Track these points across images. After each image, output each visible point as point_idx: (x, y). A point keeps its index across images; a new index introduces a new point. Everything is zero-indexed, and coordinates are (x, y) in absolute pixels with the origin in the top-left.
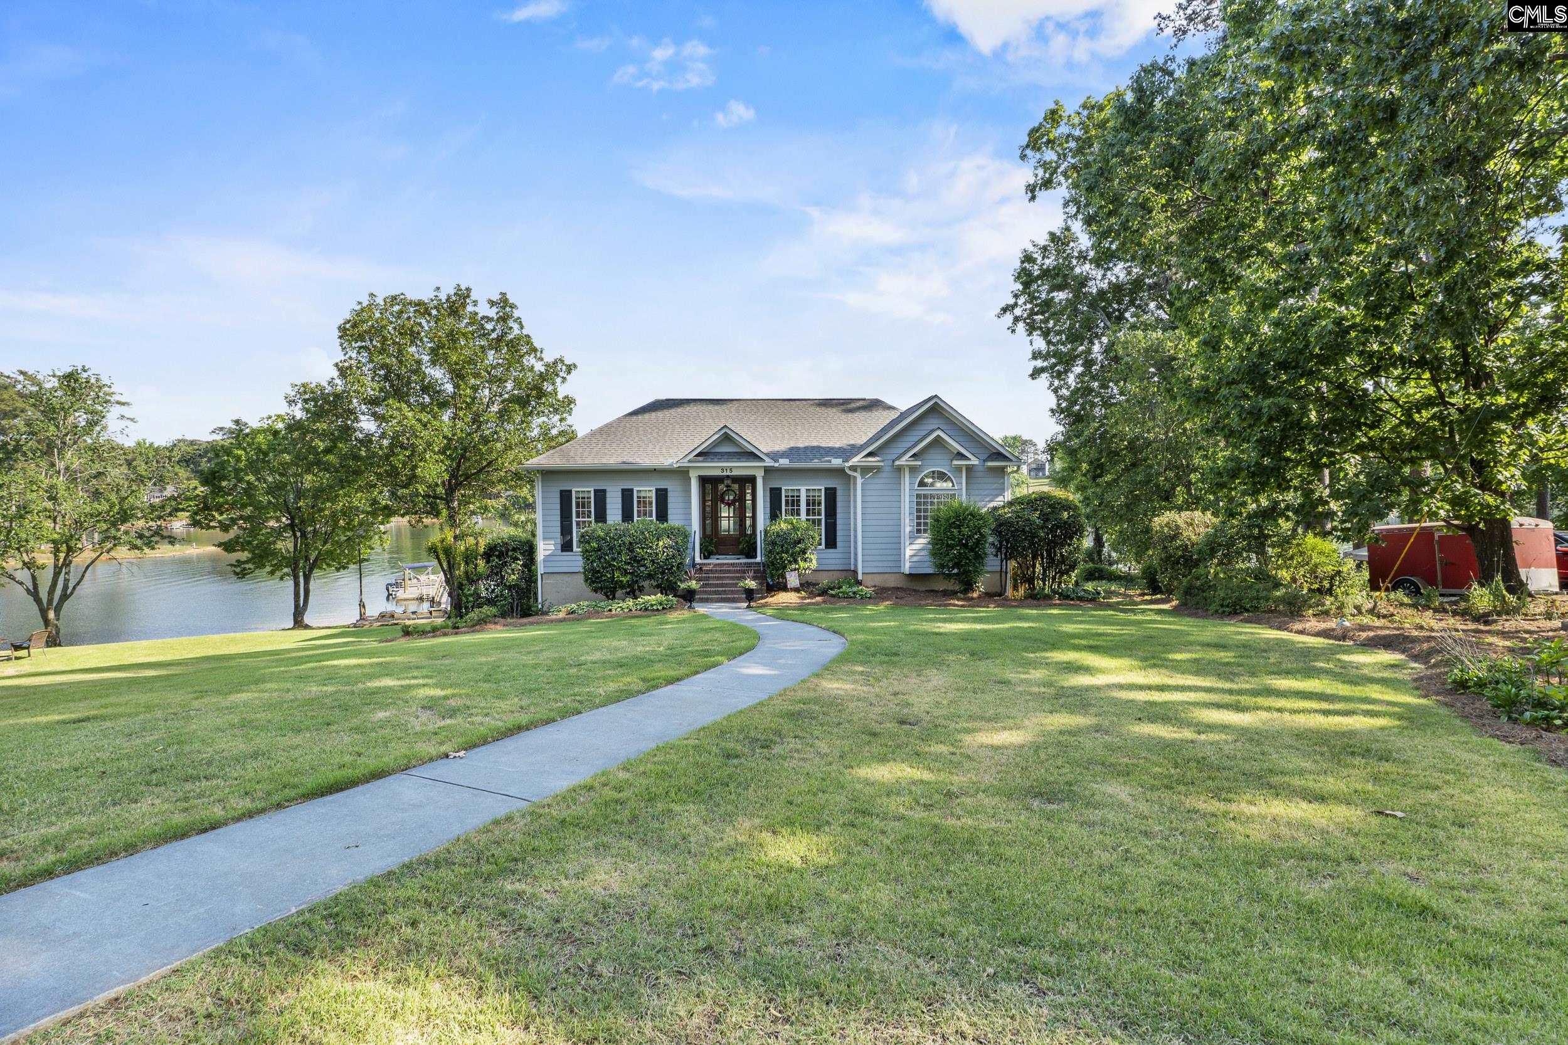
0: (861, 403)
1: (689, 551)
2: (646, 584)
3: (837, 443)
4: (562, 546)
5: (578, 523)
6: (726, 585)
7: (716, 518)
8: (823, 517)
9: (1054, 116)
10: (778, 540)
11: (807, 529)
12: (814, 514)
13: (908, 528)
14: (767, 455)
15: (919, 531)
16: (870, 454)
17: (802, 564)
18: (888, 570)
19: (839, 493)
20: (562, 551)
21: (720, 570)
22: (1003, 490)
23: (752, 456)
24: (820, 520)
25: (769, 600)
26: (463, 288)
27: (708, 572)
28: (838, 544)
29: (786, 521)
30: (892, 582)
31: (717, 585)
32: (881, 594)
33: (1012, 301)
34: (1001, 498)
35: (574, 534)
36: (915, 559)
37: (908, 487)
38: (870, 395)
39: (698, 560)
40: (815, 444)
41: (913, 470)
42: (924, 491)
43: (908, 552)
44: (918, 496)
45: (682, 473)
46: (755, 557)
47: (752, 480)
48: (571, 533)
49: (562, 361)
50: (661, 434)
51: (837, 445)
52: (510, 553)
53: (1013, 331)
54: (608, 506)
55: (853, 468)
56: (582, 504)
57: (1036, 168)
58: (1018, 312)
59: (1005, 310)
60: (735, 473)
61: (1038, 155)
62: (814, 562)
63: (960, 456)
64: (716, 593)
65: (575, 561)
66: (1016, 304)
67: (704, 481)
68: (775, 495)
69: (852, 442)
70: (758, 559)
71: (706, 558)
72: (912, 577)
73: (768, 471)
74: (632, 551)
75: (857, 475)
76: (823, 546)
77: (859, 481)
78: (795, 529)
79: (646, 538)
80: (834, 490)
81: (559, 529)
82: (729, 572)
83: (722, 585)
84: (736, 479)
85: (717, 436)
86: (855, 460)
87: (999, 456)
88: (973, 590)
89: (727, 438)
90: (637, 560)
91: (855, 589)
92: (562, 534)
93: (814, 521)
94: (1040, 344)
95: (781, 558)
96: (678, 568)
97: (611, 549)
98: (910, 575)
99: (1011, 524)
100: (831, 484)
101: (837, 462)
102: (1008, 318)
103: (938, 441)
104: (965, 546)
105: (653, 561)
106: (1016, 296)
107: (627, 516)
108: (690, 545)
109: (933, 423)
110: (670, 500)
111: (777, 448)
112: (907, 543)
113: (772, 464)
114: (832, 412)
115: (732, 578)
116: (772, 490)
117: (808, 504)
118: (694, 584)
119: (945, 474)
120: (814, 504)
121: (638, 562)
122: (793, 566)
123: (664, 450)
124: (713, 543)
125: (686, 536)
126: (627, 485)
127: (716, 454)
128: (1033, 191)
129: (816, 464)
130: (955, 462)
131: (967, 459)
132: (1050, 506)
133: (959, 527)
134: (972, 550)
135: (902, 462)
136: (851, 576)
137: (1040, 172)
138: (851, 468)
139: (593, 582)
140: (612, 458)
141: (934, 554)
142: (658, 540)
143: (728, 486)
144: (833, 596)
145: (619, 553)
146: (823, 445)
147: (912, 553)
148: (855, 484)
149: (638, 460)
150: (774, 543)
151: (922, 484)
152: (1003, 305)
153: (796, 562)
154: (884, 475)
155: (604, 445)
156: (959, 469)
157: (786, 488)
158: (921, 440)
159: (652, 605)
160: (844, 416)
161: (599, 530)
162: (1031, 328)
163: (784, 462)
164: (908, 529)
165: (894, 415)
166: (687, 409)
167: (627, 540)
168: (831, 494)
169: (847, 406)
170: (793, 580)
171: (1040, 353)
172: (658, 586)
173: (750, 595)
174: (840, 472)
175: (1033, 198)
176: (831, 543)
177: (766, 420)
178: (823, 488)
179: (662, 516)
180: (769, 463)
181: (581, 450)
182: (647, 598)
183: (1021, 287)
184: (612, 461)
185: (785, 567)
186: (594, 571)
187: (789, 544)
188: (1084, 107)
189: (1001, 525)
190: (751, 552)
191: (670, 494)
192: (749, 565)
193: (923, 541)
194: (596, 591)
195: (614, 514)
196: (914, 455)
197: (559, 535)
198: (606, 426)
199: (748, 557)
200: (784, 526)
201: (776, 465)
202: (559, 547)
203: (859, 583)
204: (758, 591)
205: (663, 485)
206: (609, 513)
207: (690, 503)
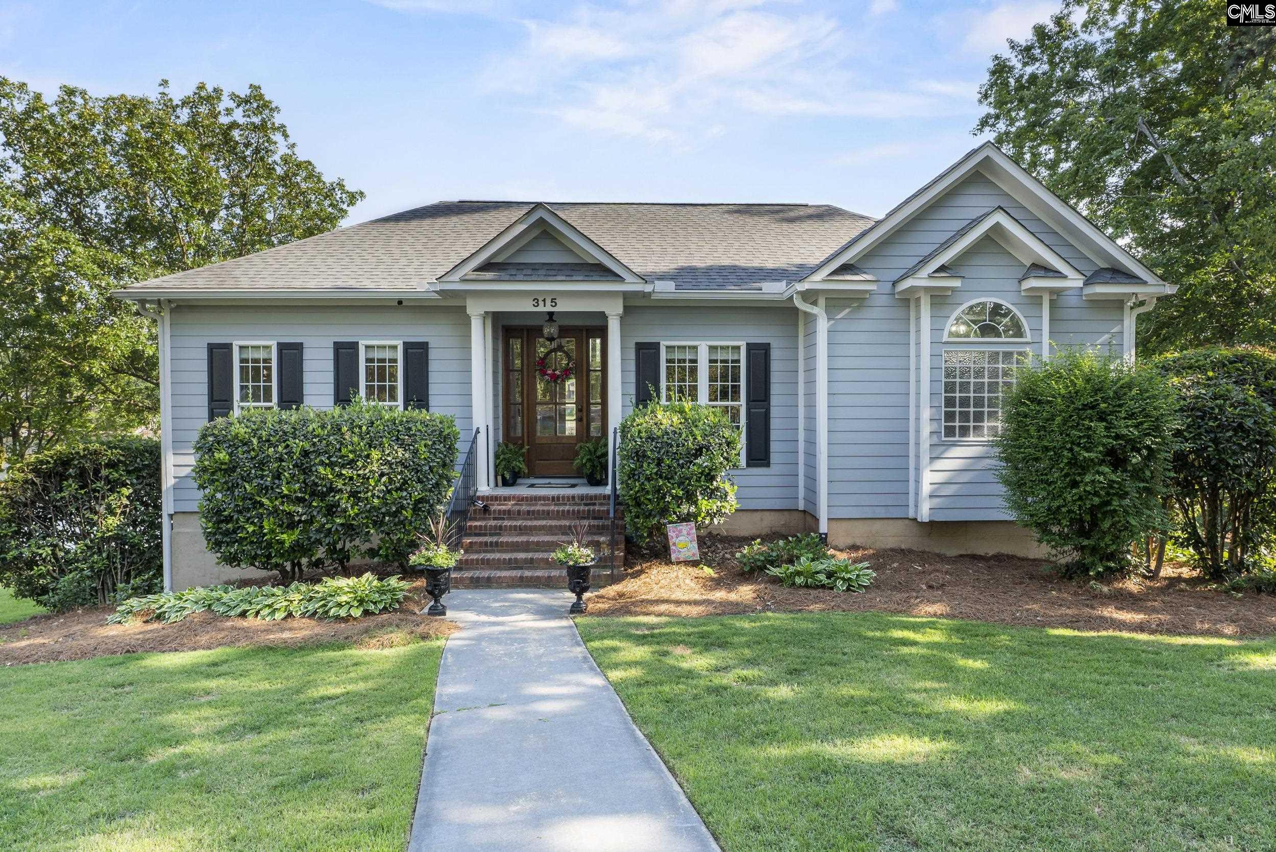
1: (460, 471)
6: (536, 547)
7: (529, 406)
8: (743, 401)
10: (648, 447)
12: (724, 396)
13: (927, 424)
15: (950, 431)
16: (846, 268)
17: (705, 504)
18: (881, 513)
19: (775, 354)
21: (531, 511)
23: (601, 271)
24: (737, 410)
26: (210, 89)
28: (774, 458)
29: (668, 408)
30: (890, 537)
31: (515, 547)
36: (945, 489)
37: (926, 338)
39: (480, 489)
40: (726, 262)
41: (940, 299)
42: (962, 345)
43: (929, 478)
44: (949, 357)
45: (450, 308)
46: (605, 482)
47: (600, 323)
49: (341, 186)
52: (104, 472)
54: (307, 378)
55: (810, 296)
56: (254, 373)
60: (562, 308)
62: (729, 496)
63: (1041, 269)
64: (511, 564)
68: (646, 357)
70: (610, 488)
71: (506, 483)
72: (934, 528)
73: (632, 304)
74: (306, 471)
75: (818, 311)
76: (745, 463)
77: (823, 325)
78: (690, 423)
80: (766, 347)
82: (547, 515)
83: (529, 547)
85: (523, 227)
86: (813, 282)
87: (1116, 274)
89: (544, 234)
90: (317, 493)
93: (725, 411)
95: (658, 490)
96: (416, 509)
97: (261, 465)
98: (932, 524)
100: (760, 335)
101: (773, 290)
103: (991, 239)
105: (354, 494)
107: (343, 396)
110: (433, 366)
112: (925, 458)
113: (640, 291)
115: (550, 530)
116: (640, 347)
117: (713, 377)
119: (1006, 310)
120: (725, 376)
122: (685, 508)
126: (346, 337)
127: (520, 266)
129: (733, 293)
130: (1031, 283)
131: (1058, 274)
135: (918, 282)
136: (805, 526)
138: (803, 297)
143: (551, 339)
144: (776, 580)
145: (278, 476)
146: (742, 263)
147: (940, 477)
148: (811, 334)
149: (363, 281)
150: (642, 454)
151: (956, 330)
153: (690, 498)
154: (876, 313)
156: (1034, 297)
157: (669, 343)
158: (962, 233)
163: (665, 289)
164: (925, 429)
165: (863, 226)
167: (298, 445)
168: (760, 356)
169: (784, 213)
170: (683, 538)
173: (578, 578)
174: (780, 308)
176: (760, 454)
178: (743, 344)
179: (417, 399)
180: (635, 288)
185: (665, 512)
187: (675, 456)
190: (594, 473)
191: (432, 354)
192: (587, 501)
193: (961, 451)
195: (318, 390)
196: (942, 268)
199: (588, 483)
200: (662, 417)
201: (649, 293)
203: (824, 541)
204: (601, 566)
205: (417, 334)
206: (307, 389)
207: (469, 371)
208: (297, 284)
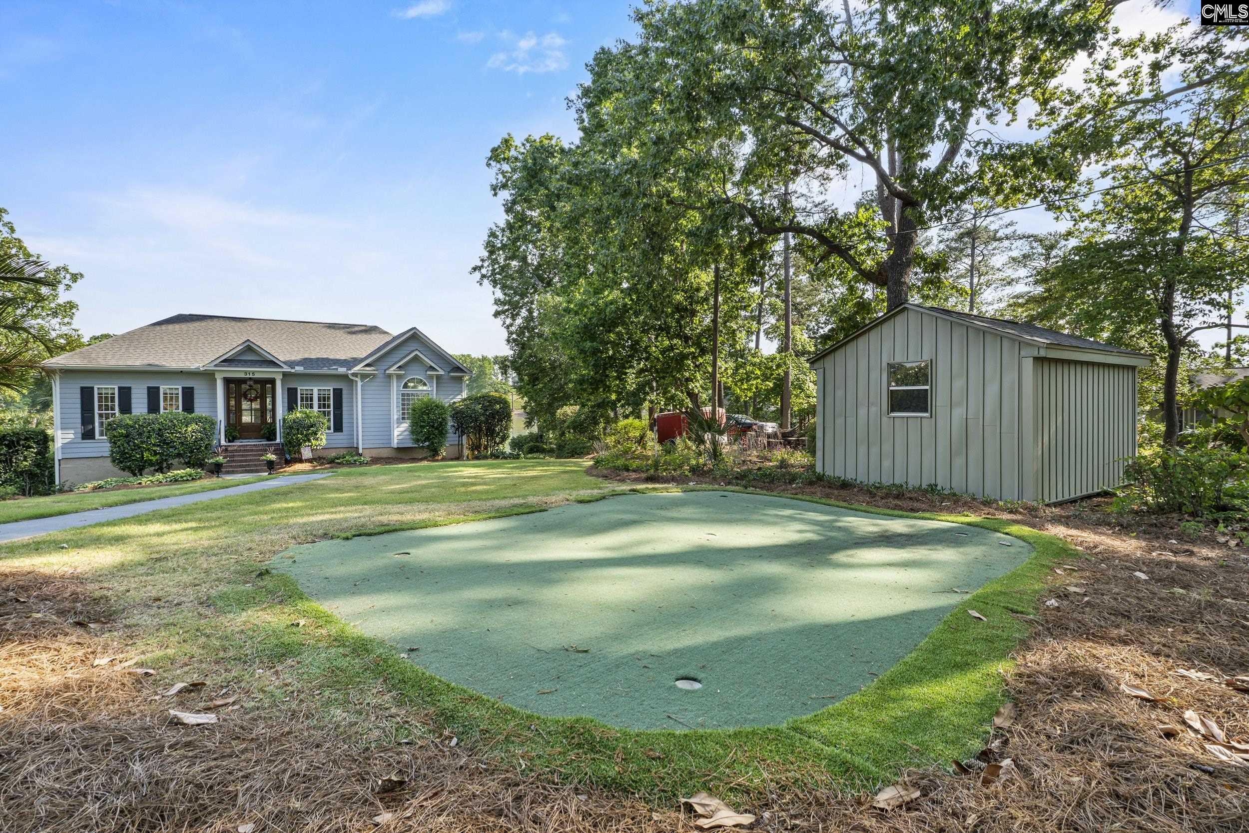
0: (363, 328)
1: (216, 436)
2: (175, 461)
3: (341, 356)
4: (83, 435)
5: (101, 416)
6: (251, 460)
7: (239, 411)
8: (332, 409)
9: (506, 142)
10: (295, 426)
11: (319, 417)
12: (324, 407)
13: (395, 415)
14: (283, 362)
15: (403, 418)
16: (367, 365)
17: (314, 442)
18: (381, 446)
19: (344, 392)
20: (83, 438)
21: (245, 450)
22: (461, 392)
23: (272, 363)
24: (329, 412)
25: (287, 469)
27: (232, 451)
28: (344, 429)
29: (300, 412)
30: (385, 453)
31: (241, 461)
32: (375, 460)
33: (480, 264)
34: (460, 397)
35: (97, 424)
36: (401, 437)
37: (395, 389)
38: (370, 323)
39: (223, 442)
40: (325, 356)
41: (399, 377)
42: (406, 391)
43: (396, 433)
44: (403, 395)
45: (208, 376)
46: (275, 439)
47: (272, 382)
48: (93, 423)
49: (65, 269)
50: (186, 343)
51: (343, 358)
52: (22, 442)
53: (481, 284)
54: (133, 401)
55: (355, 375)
56: (106, 399)
57: (497, 174)
58: (484, 271)
59: (475, 269)
60: (257, 376)
61: (498, 166)
62: (324, 440)
63: (432, 368)
64: (240, 466)
65: (102, 445)
66: (482, 266)
67: (227, 381)
68: (292, 395)
69: (355, 356)
70: (278, 441)
71: (230, 441)
72: (399, 449)
73: (285, 375)
74: (162, 436)
75: (358, 380)
76: (332, 430)
77: (360, 384)
78: (308, 417)
79: (175, 425)
80: (341, 390)
81: (79, 421)
82: (252, 451)
83: (246, 461)
84: (257, 381)
85: (241, 347)
86: (356, 369)
87: (458, 369)
88: (438, 455)
89: (249, 348)
90: (164, 442)
91: (356, 458)
92: (83, 423)
93: (324, 412)
94: (499, 294)
95: (297, 438)
96: (206, 448)
97: (140, 434)
98: (398, 449)
99: (463, 413)
100: (338, 386)
101: (342, 370)
102: (477, 275)
103: (416, 359)
104: (433, 426)
105: (181, 443)
106: (483, 260)
107: (153, 407)
108: (217, 432)
109: (413, 345)
110: (196, 396)
111: (293, 358)
112: (395, 427)
113: (289, 370)
114: (339, 333)
115: (255, 455)
116: (289, 389)
117: (319, 400)
118: (220, 459)
119: (421, 381)
120: (324, 400)
121: (168, 444)
122: (307, 444)
123: (190, 357)
124: (235, 430)
125: (213, 424)
126: (153, 385)
127: (240, 361)
128: (494, 190)
129: (325, 371)
130: (429, 373)
131: (436, 370)
132: (489, 401)
133: (428, 414)
134: (437, 429)
135: (391, 371)
136: (354, 450)
137: (500, 177)
138: (353, 374)
139: (121, 462)
140: (136, 360)
141: (412, 432)
142: (187, 426)
143: (250, 386)
144: (338, 464)
145: (148, 438)
146: (332, 357)
147: (399, 433)
148: (357, 386)
149: (164, 363)
150: (291, 428)
151: (406, 386)
152: (473, 266)
153: (309, 441)
154: (378, 380)
155: (127, 349)
156: (431, 377)
157: (302, 388)
158: (405, 357)
159: (182, 477)
160: (349, 337)
161: (127, 419)
162: (495, 283)
163: (299, 369)
164: (396, 417)
166: (210, 323)
167: (157, 427)
168: (338, 393)
169: (351, 329)
170: (306, 453)
171: (499, 300)
172: (186, 463)
173: (271, 466)
174: (345, 377)
175: (495, 195)
176: (338, 427)
177: (284, 336)
179: (189, 406)
180: (286, 369)
181: (103, 353)
182: (176, 472)
183: (487, 254)
184: (138, 363)
185: (300, 444)
186: (123, 453)
187: (303, 428)
188: (527, 140)
189: (457, 413)
190: (271, 436)
191: (196, 392)
192: (271, 445)
193: (406, 425)
194: (124, 470)
195: (139, 407)
196: (399, 367)
197: (79, 425)
198: (128, 333)
199: (269, 439)
200: (299, 415)
201: (293, 371)
202: (80, 436)
203: (361, 455)
204: (278, 464)
205: (189, 384)
206: (133, 406)
207: (216, 398)
208: (129, 363)
